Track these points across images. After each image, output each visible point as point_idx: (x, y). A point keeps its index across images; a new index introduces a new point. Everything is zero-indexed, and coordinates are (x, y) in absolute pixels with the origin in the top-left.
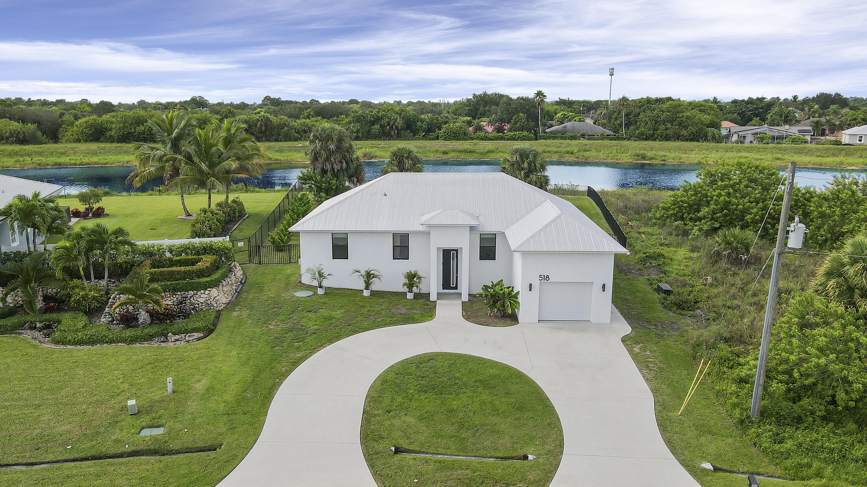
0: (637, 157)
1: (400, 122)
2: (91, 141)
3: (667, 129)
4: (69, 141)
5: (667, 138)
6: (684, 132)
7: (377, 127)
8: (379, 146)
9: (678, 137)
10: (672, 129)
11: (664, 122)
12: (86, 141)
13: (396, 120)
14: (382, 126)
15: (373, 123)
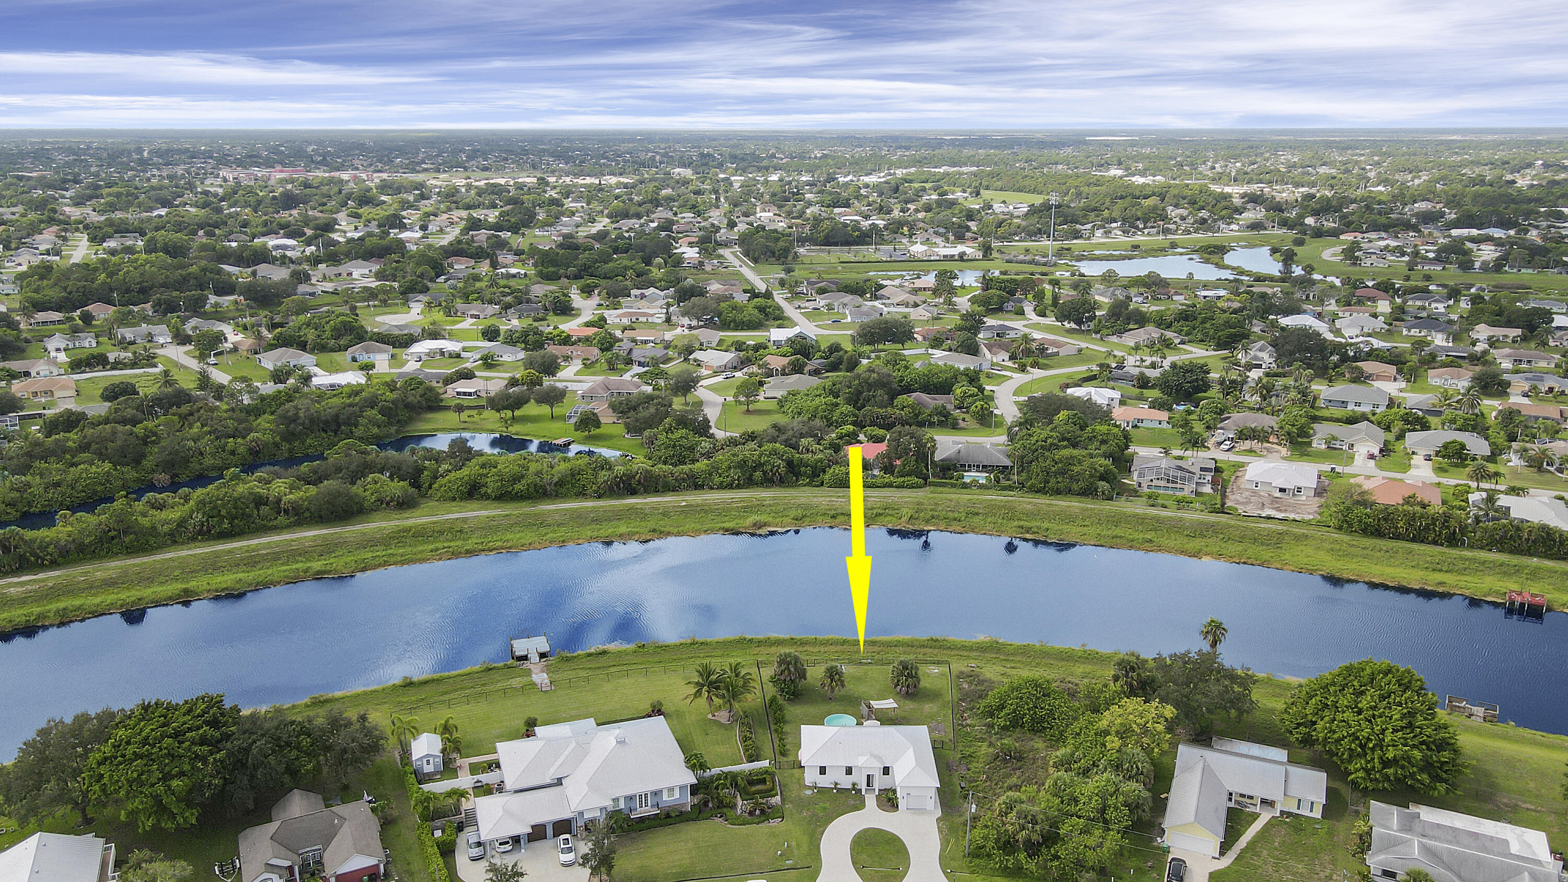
0: (1020, 530)
1: (782, 470)
2: (466, 499)
3: (1058, 482)
4: (443, 499)
5: (1058, 492)
6: (1075, 487)
7: (758, 474)
8: (765, 503)
9: (1069, 492)
10: (1063, 483)
11: (1055, 474)
12: (461, 499)
13: (779, 466)
14: (764, 473)
15: (755, 469)
